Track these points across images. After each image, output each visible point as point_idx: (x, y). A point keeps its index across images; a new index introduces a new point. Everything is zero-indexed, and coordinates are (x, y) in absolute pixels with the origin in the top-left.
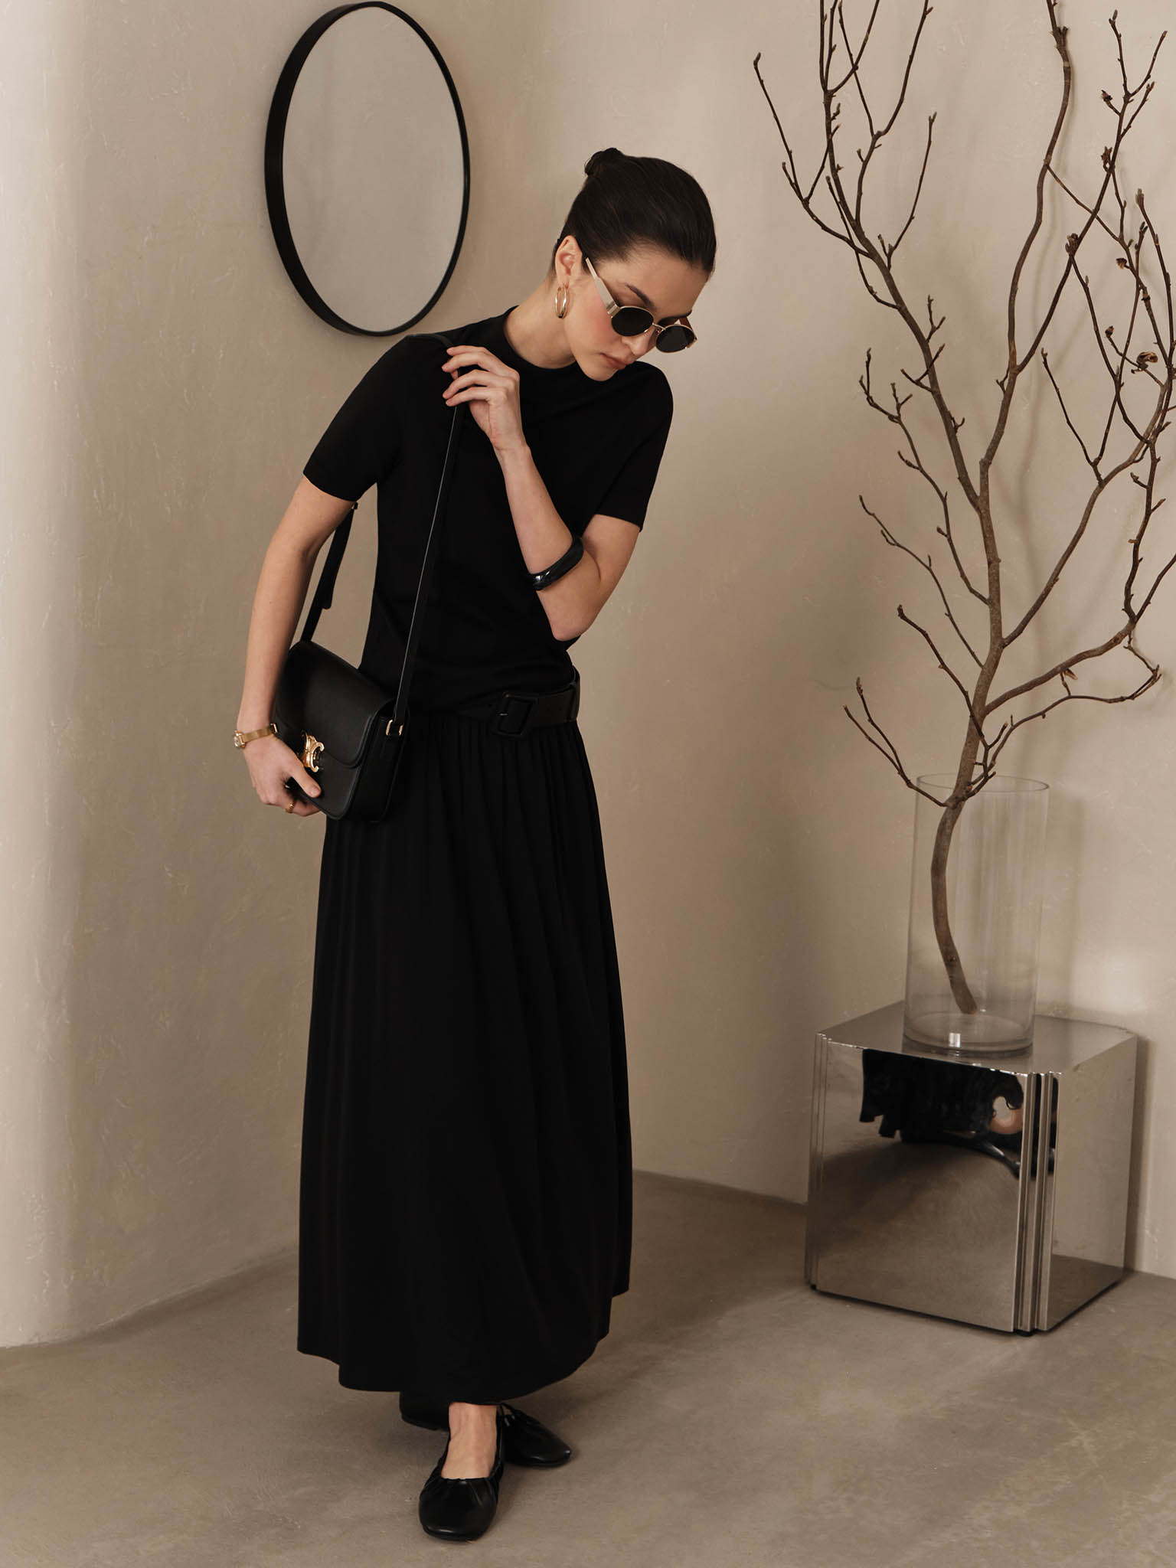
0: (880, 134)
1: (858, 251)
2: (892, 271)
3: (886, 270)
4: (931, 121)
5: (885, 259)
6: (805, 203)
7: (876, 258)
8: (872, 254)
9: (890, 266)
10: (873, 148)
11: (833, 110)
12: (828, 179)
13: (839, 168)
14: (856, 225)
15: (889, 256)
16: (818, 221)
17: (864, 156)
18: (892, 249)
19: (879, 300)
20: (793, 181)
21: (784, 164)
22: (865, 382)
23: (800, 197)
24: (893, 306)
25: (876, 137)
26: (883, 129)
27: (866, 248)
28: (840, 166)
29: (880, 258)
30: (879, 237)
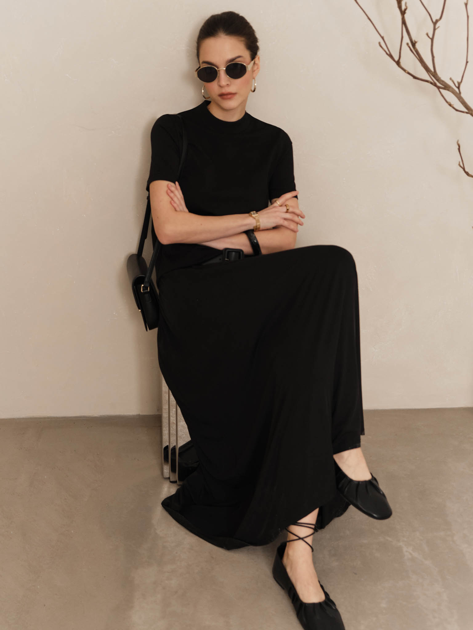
0: (437, 21)
1: (439, 88)
2: (462, 95)
3: (458, 96)
4: (466, 5)
5: (457, 90)
6: (398, 63)
7: (450, 89)
8: (447, 87)
9: (460, 93)
10: (435, 29)
11: (403, 7)
12: (408, 44)
13: (416, 42)
14: (434, 74)
15: (458, 88)
16: (409, 73)
17: (431, 36)
18: (459, 84)
19: (457, 110)
20: (388, 53)
21: (379, 43)
22: (462, 165)
23: (394, 60)
24: (467, 113)
25: (435, 23)
26: (438, 18)
27: (443, 85)
28: (416, 40)
29: (453, 88)
30: (451, 79)
